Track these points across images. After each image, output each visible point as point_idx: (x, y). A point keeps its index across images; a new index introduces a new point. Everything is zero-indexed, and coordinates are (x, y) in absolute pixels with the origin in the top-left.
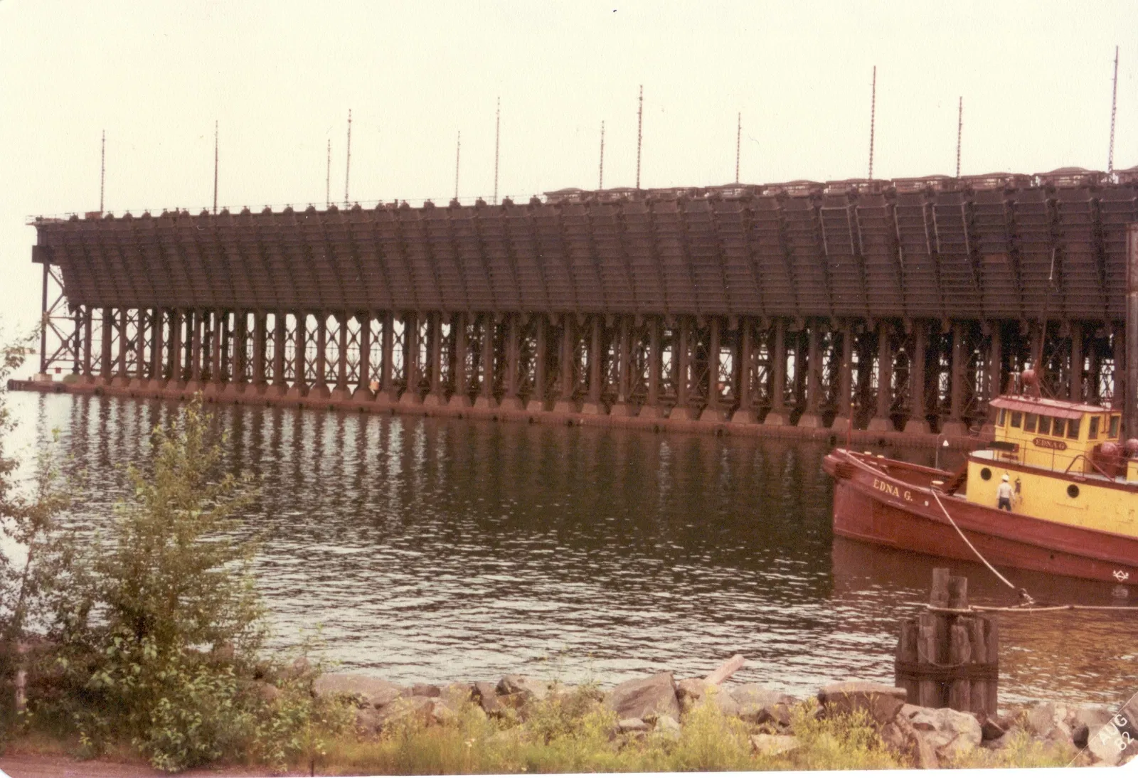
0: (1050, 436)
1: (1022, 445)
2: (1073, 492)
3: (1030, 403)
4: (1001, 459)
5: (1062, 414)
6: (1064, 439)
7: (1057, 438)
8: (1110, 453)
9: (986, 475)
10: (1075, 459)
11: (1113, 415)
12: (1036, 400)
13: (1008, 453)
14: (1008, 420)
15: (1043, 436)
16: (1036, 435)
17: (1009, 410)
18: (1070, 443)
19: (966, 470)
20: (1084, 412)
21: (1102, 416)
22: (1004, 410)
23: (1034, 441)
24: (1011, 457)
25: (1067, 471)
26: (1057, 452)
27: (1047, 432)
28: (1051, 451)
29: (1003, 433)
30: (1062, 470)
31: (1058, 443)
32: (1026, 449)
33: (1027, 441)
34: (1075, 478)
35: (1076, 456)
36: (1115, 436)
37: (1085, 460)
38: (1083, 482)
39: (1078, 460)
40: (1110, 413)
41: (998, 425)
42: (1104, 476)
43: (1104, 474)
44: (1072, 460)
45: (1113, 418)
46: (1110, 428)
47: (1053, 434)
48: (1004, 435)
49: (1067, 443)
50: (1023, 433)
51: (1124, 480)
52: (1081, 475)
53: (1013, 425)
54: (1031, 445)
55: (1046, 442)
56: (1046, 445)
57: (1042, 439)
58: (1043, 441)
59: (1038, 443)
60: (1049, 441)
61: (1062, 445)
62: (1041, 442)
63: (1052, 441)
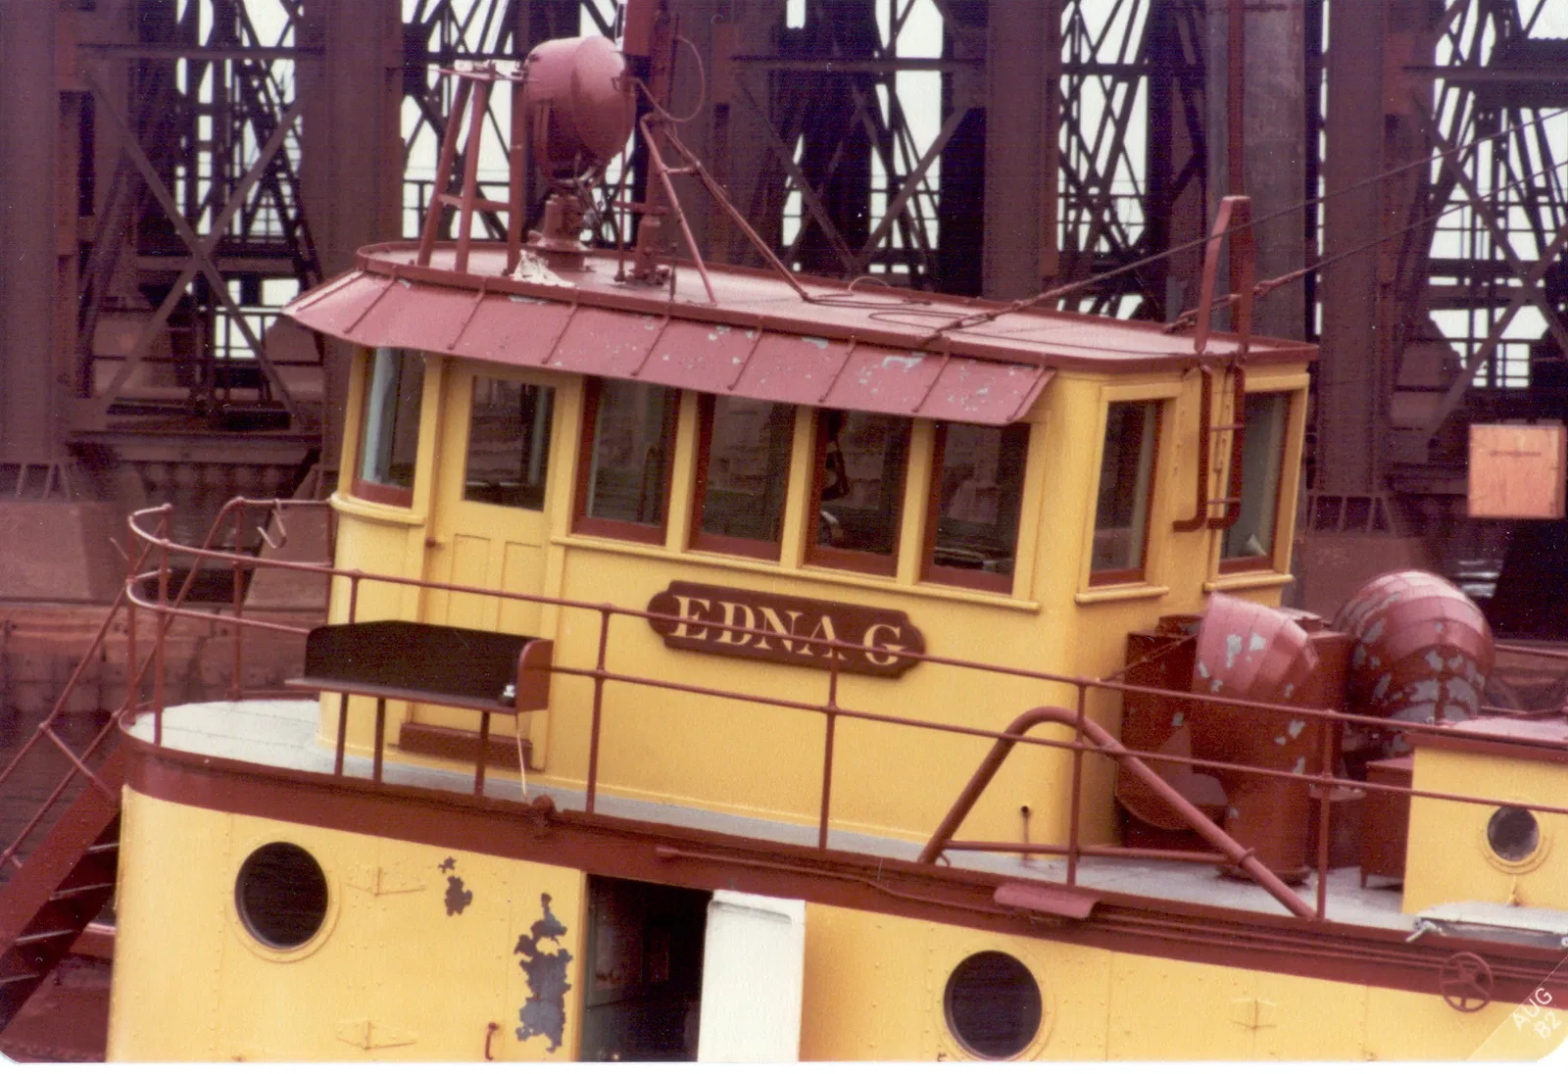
0: (789, 571)
1: (575, 645)
3: (586, 302)
4: (403, 768)
6: (901, 587)
8: (1260, 687)
10: (1005, 745)
11: (1258, 382)
13: (461, 718)
15: (728, 568)
16: (673, 559)
17: (450, 364)
18: (954, 620)
19: (112, 831)
20: (1055, 366)
21: (1184, 394)
23: (661, 613)
24: (487, 750)
25: (942, 841)
26: (854, 693)
27: (764, 536)
28: (811, 687)
29: (407, 557)
30: (908, 842)
31: (851, 620)
32: (600, 678)
33: (607, 612)
34: (1003, 895)
35: (1002, 724)
36: (1272, 548)
37: (1078, 752)
38: (1066, 929)
39: (1019, 750)
40: (1233, 367)
41: (358, 490)
42: (1236, 874)
43: (1231, 859)
44: (986, 747)
45: (1254, 408)
46: (1236, 484)
47: (810, 556)
48: (414, 571)
49: (920, 616)
50: (568, 548)
51: (1386, 899)
52: (1050, 869)
53: (486, 490)
54: (640, 648)
55: (760, 619)
56: (756, 638)
57: (718, 594)
58: (729, 608)
59: (693, 628)
60: (781, 604)
61: (883, 637)
62: (718, 614)
63: (812, 610)
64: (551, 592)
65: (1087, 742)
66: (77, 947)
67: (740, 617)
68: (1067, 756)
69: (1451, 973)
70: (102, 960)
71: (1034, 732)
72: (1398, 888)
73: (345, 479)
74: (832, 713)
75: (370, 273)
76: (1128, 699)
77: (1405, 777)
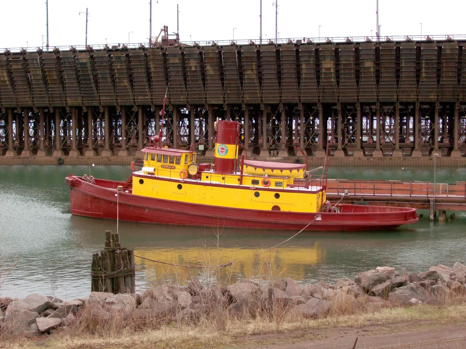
0: (168, 164)
2: (180, 187)
3: (158, 150)
5: (173, 154)
6: (174, 165)
9: (141, 182)
12: (160, 148)
14: (149, 158)
15: (165, 164)
16: (162, 163)
17: (150, 153)
18: (177, 166)
19: (132, 178)
20: (182, 153)
22: (148, 153)
23: (161, 166)
26: (172, 170)
27: (167, 162)
28: (169, 170)
29: (147, 163)
31: (171, 166)
32: (158, 170)
33: (159, 166)
34: (180, 181)
35: (180, 172)
36: (194, 162)
38: (184, 183)
40: (192, 153)
41: (145, 160)
45: (193, 155)
46: (192, 159)
50: (156, 163)
52: (183, 180)
53: (152, 159)
54: (160, 168)
56: (166, 167)
61: (173, 167)
62: (164, 166)
63: (169, 166)
64: (155, 165)
69: (204, 185)
72: (201, 180)
75: (146, 148)
77: (201, 174)
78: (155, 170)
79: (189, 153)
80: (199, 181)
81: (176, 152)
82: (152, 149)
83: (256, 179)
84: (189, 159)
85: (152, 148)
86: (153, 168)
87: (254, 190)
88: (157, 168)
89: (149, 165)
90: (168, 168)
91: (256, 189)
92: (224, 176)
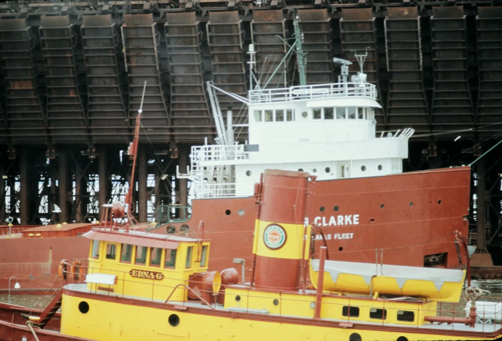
0: (147, 267)
2: (174, 320)
3: (119, 234)
5: (157, 245)
6: (161, 269)
7: (154, 269)
9: (84, 308)
10: (175, 288)
11: (204, 244)
12: (127, 231)
14: (103, 252)
15: (140, 267)
16: (132, 266)
17: (104, 242)
18: (167, 272)
19: (61, 299)
20: (180, 242)
21: (196, 246)
22: (99, 242)
23: (131, 272)
25: (167, 301)
26: (156, 282)
27: (144, 263)
28: (151, 281)
29: (98, 265)
30: (163, 301)
31: (155, 274)
32: (124, 280)
33: (125, 272)
34: (175, 307)
35: (175, 286)
36: (205, 264)
37: (185, 289)
38: (183, 311)
39: (177, 289)
40: (201, 242)
41: (92, 257)
42: (204, 304)
43: (204, 302)
44: (173, 289)
45: (204, 247)
46: (202, 257)
47: (150, 265)
48: (100, 268)
49: (164, 273)
50: (119, 265)
51: (222, 307)
52: (182, 304)
53: (109, 257)
54: (128, 276)
55: (143, 273)
56: (143, 275)
57: (138, 270)
58: (139, 272)
59: (135, 274)
60: (146, 271)
61: (159, 275)
62: (138, 273)
63: (150, 272)
64: (117, 270)
65: (186, 288)
66: (54, 315)
67: (141, 273)
68: (184, 289)
69: (231, 316)
70: (59, 316)
71: (179, 287)
72: (223, 306)
73: (90, 255)
74: (153, 285)
75: (94, 231)
76: (189, 283)
77: (224, 292)
78: (116, 279)
79: (196, 242)
80: (217, 307)
81: (164, 240)
82: (109, 233)
83: (354, 303)
84: (195, 256)
85: (108, 230)
86: (113, 277)
87: (348, 328)
88: (121, 277)
89: (102, 270)
90: (146, 278)
91: (355, 326)
92: (277, 296)
